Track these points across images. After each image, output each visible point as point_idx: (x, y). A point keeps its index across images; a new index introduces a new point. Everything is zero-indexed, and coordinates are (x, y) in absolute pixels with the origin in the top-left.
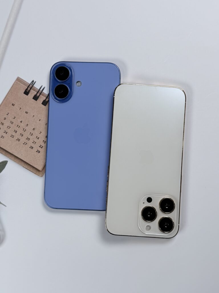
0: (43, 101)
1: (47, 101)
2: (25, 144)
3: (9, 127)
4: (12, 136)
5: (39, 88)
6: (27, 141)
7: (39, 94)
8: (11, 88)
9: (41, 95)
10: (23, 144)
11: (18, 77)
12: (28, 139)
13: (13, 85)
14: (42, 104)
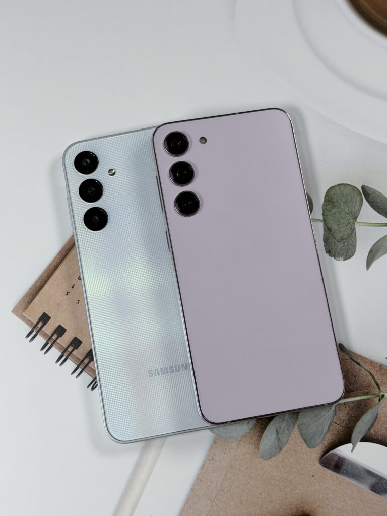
0: (80, 347)
1: (70, 347)
5: (84, 373)
7: (85, 361)
9: (81, 359)
14: (81, 342)
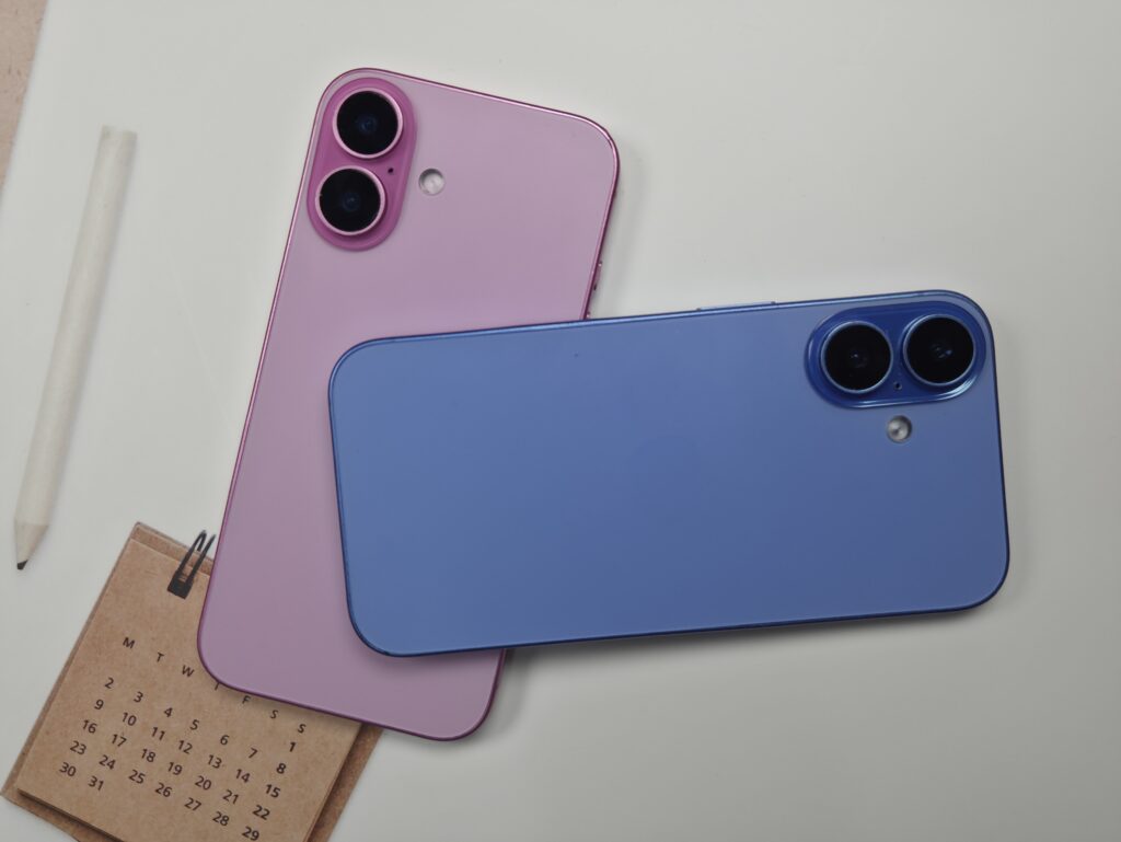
2: (193, 804)
3: (119, 740)
4: (137, 777)
6: (198, 794)
8: (114, 570)
10: (187, 806)
11: (139, 523)
12: (205, 784)
13: (120, 557)
